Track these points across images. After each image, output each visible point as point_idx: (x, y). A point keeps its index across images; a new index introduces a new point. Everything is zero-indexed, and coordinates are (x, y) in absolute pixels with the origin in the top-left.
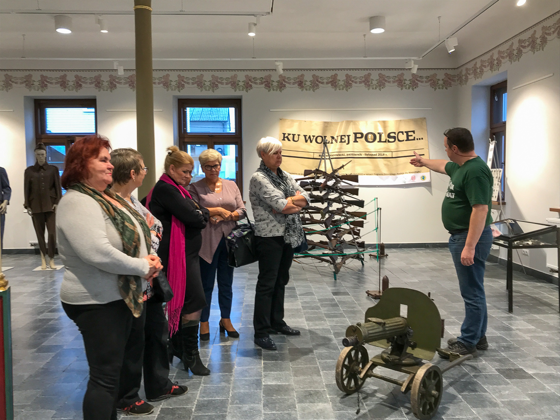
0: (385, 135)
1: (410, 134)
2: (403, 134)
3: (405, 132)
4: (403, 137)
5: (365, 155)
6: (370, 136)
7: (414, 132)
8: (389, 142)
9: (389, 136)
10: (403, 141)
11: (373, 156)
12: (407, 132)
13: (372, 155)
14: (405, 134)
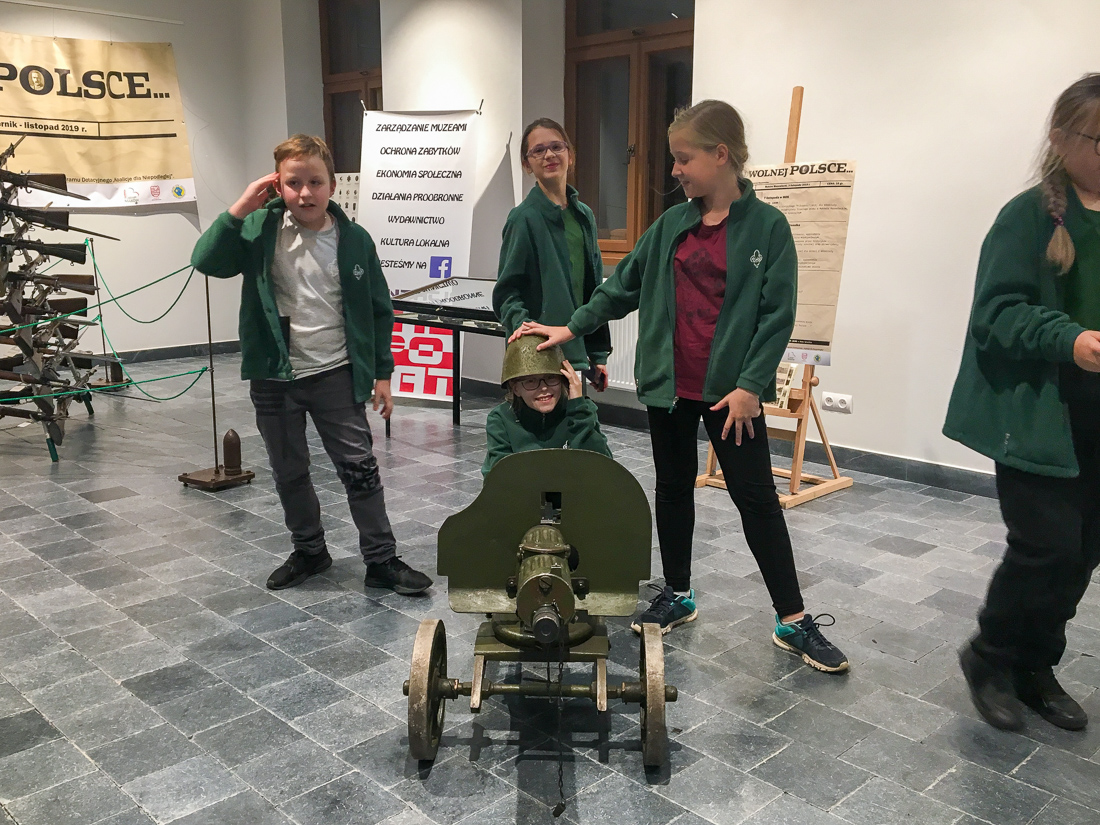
0: (76, 77)
1: (137, 80)
2: (120, 80)
3: (125, 74)
4: (120, 86)
5: (27, 125)
6: (34, 75)
7: (146, 76)
8: (88, 95)
9: (87, 80)
10: (123, 96)
11: (48, 131)
12: (130, 76)
13: (46, 127)
14: (125, 79)
